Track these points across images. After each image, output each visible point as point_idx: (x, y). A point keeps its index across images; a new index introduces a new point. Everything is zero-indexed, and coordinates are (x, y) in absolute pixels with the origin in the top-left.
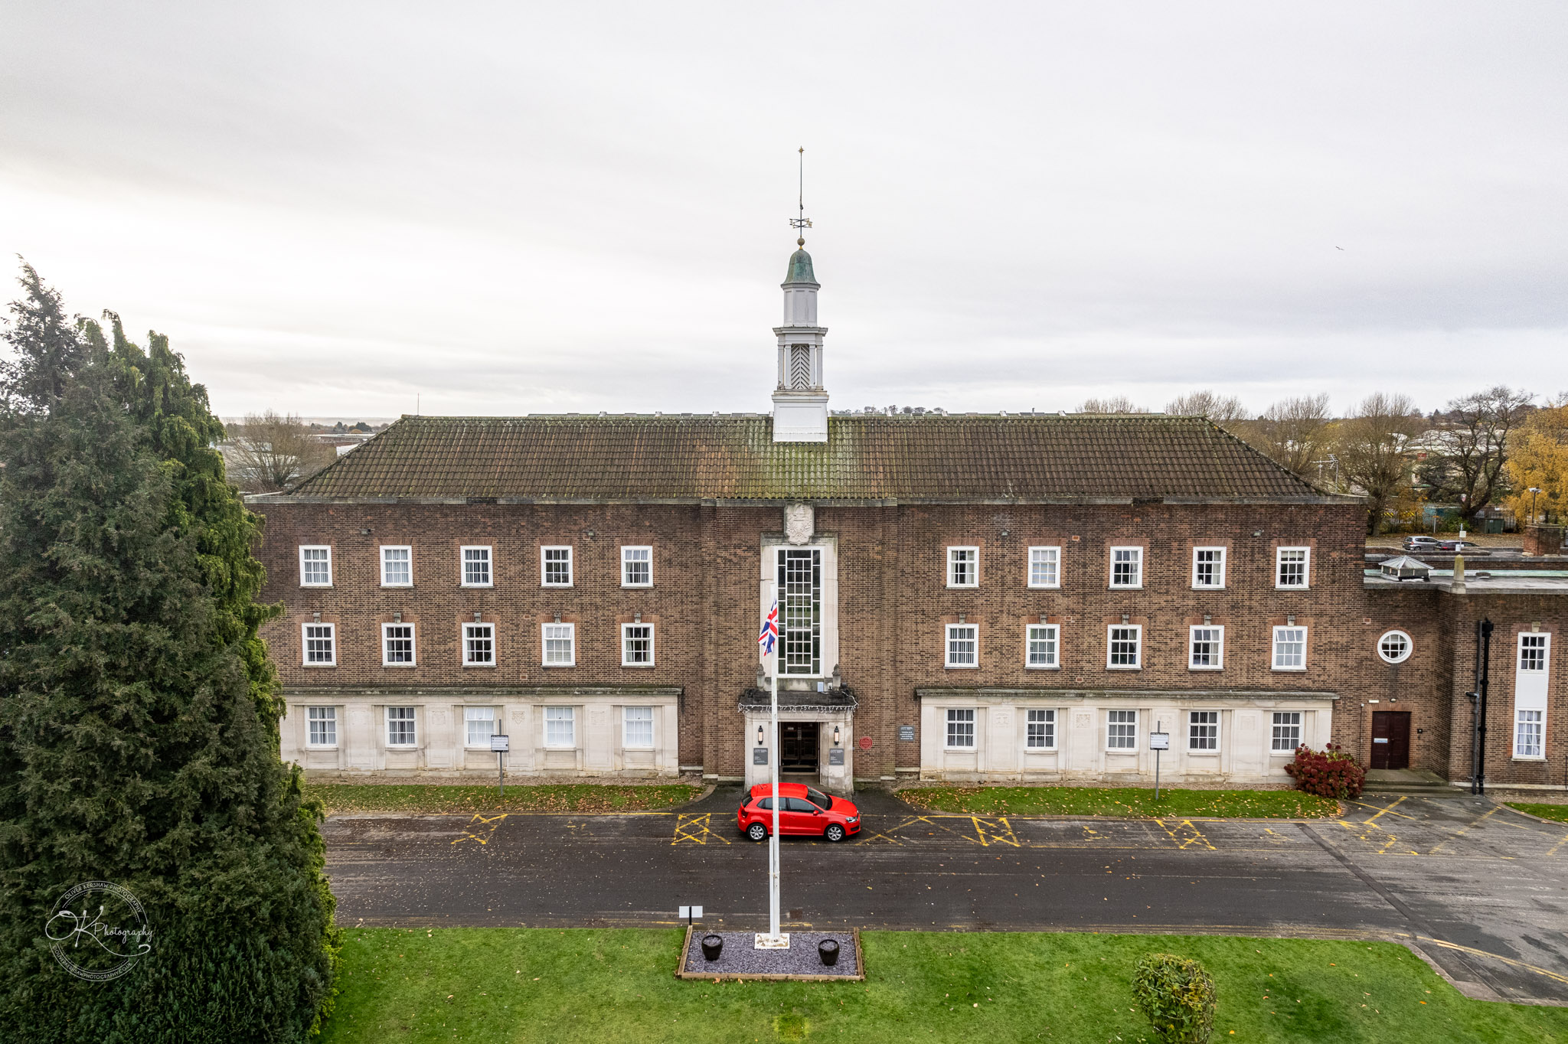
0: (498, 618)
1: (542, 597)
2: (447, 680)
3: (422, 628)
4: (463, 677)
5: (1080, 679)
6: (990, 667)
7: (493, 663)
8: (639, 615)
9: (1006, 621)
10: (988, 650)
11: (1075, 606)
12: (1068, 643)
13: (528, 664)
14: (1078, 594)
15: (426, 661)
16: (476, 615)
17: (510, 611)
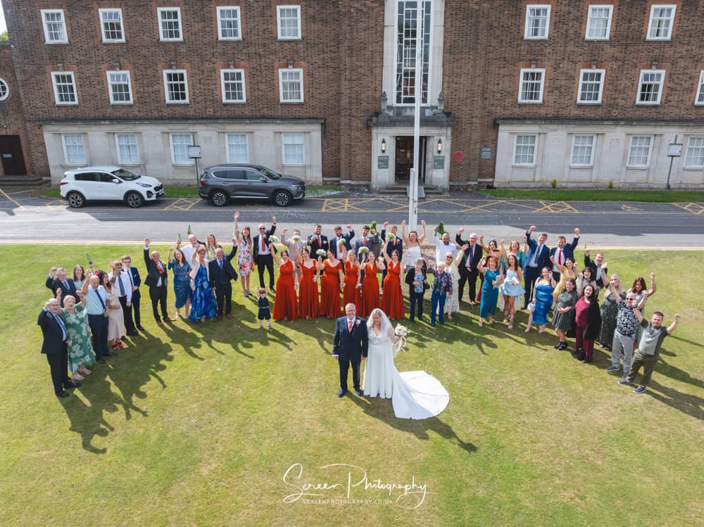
0: (188, 65)
1: (220, 48)
2: (156, 114)
3: (135, 74)
4: (166, 112)
5: (615, 113)
6: (551, 103)
7: (187, 101)
8: (291, 62)
9: (565, 65)
10: (550, 90)
11: (618, 54)
12: (609, 84)
13: (212, 101)
14: (622, 44)
15: (140, 99)
16: (172, 63)
17: (196, 59)
